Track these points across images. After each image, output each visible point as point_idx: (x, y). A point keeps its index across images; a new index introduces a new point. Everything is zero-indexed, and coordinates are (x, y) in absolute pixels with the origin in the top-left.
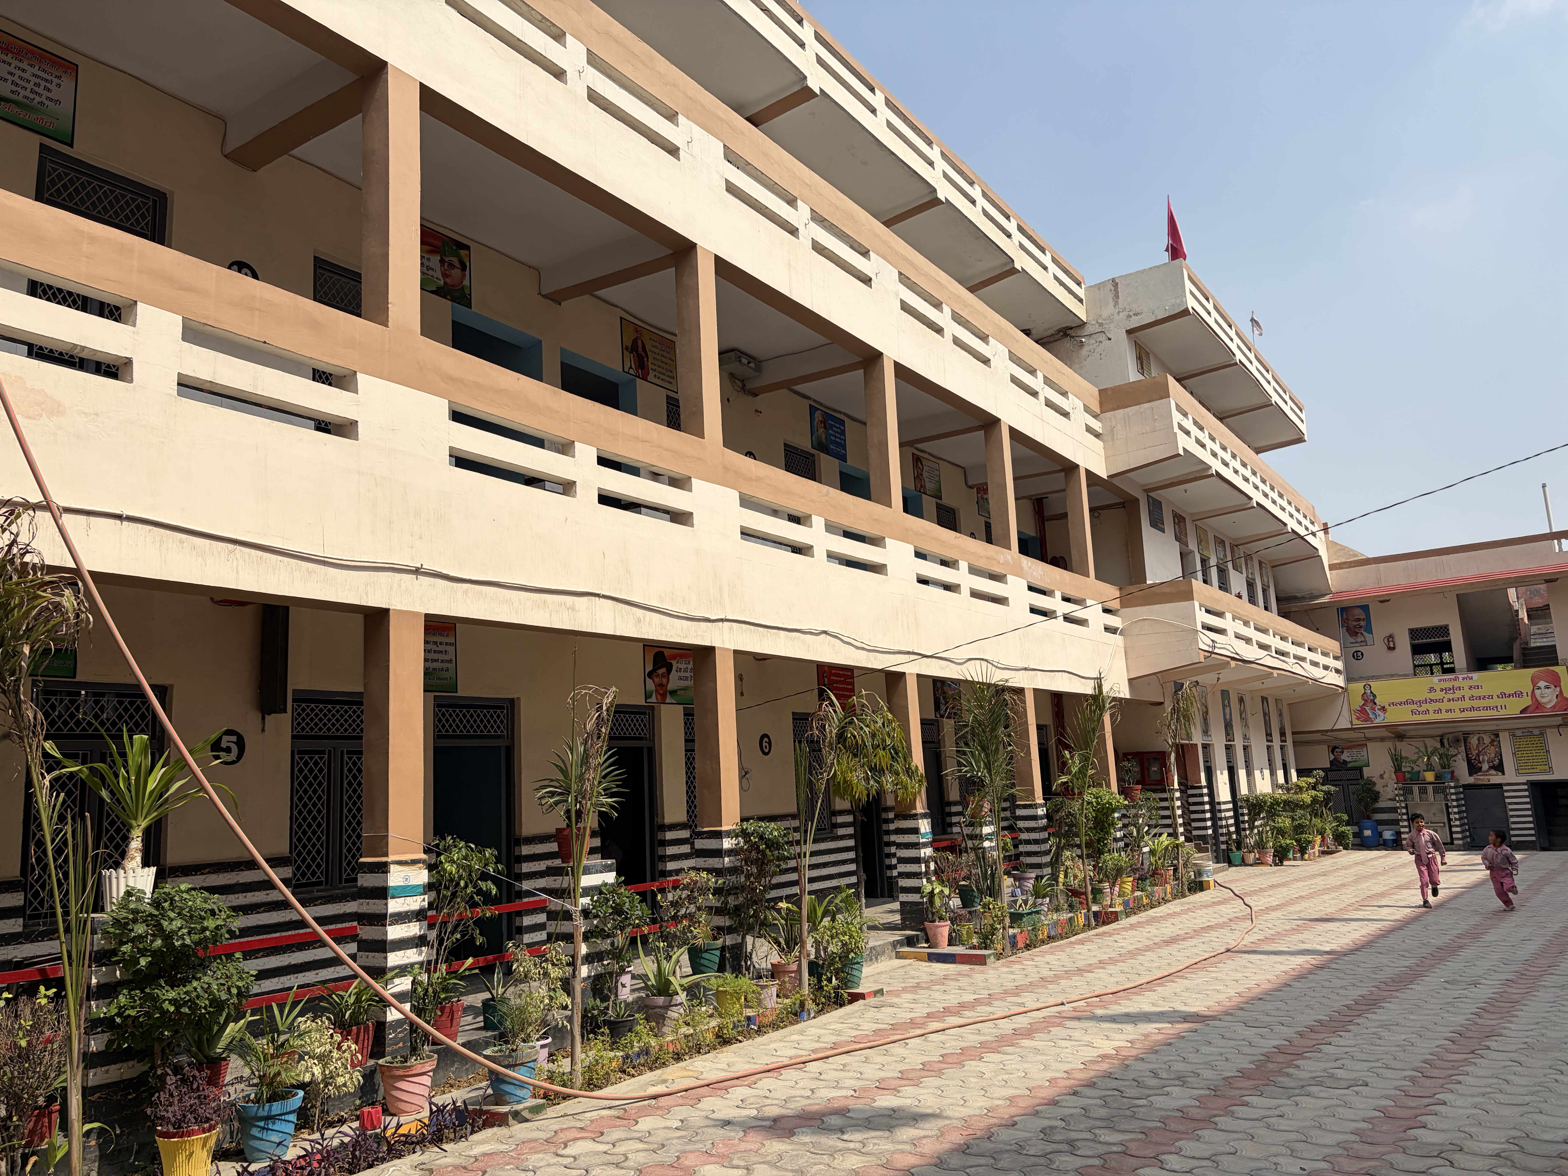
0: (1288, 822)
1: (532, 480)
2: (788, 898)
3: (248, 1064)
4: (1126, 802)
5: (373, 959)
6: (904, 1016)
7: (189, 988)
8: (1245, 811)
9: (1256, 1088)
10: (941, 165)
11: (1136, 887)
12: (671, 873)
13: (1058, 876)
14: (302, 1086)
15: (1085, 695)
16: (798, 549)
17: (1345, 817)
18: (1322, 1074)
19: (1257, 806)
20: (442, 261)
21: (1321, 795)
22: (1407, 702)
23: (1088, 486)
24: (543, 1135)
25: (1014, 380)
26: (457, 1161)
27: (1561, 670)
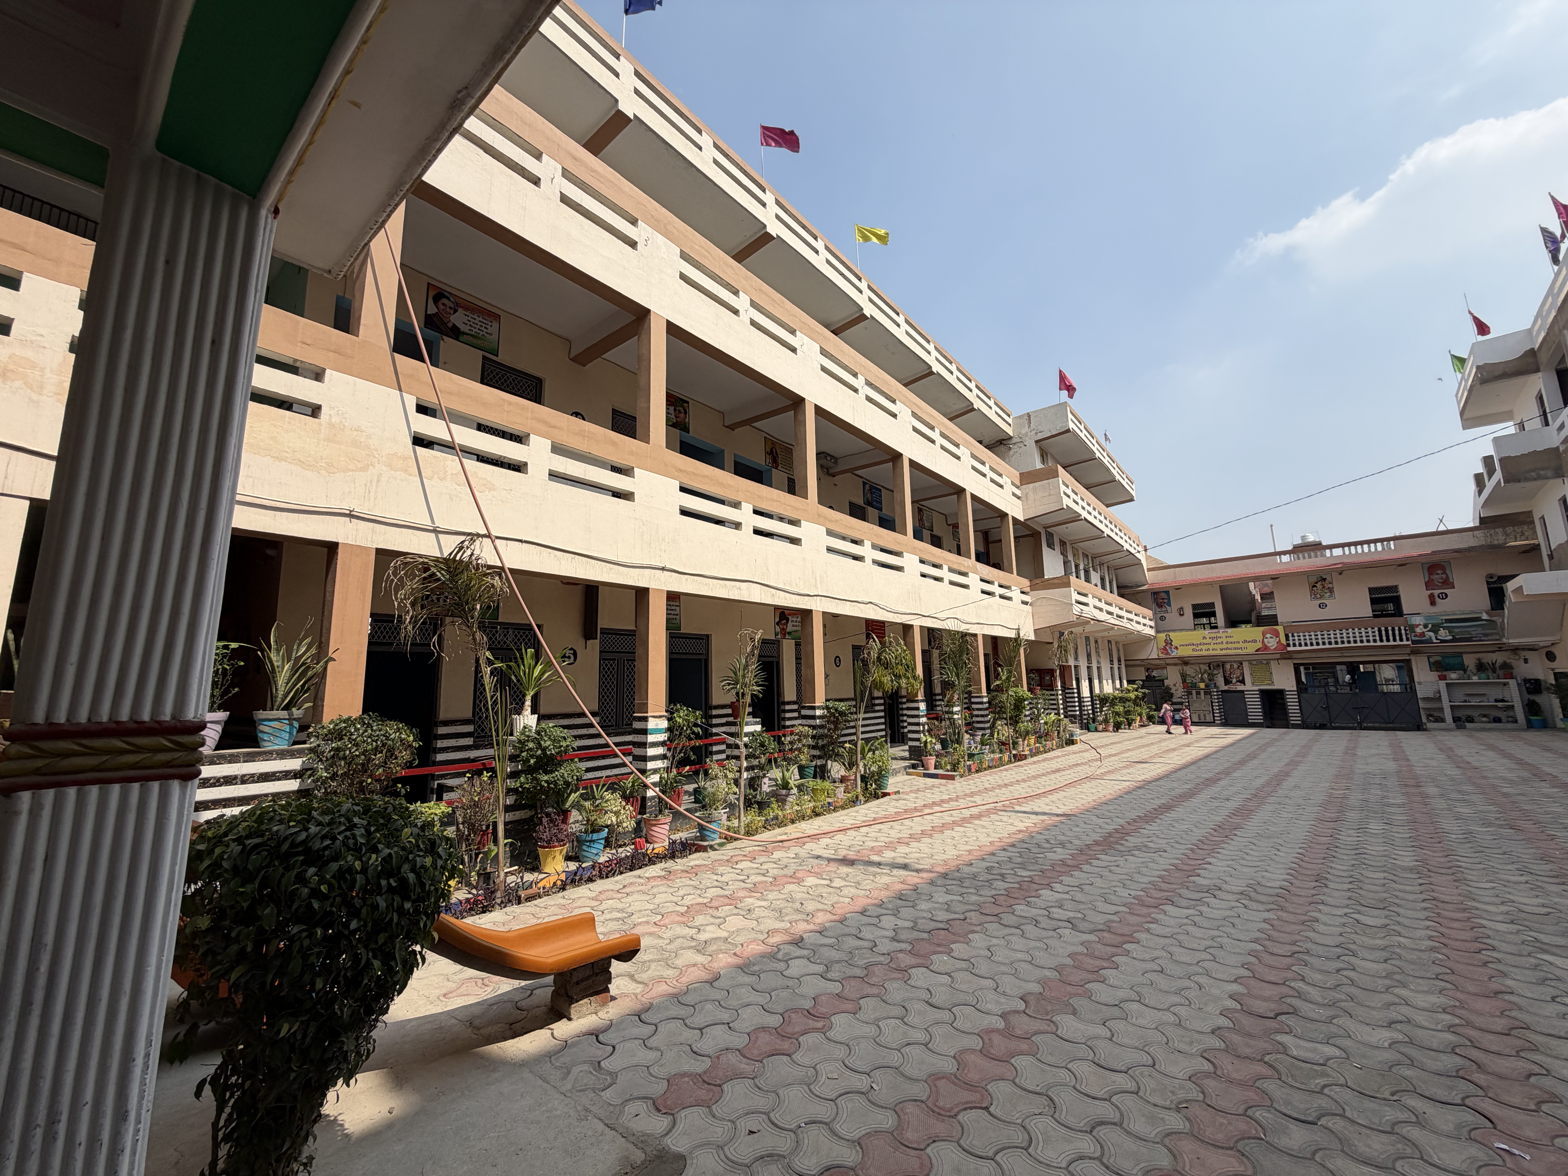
0: (1122, 709)
1: (719, 522)
2: (850, 742)
3: (581, 814)
4: (1032, 696)
5: (641, 765)
6: (911, 805)
7: (554, 775)
8: (1098, 702)
9: (1103, 850)
10: (934, 353)
11: (1037, 742)
12: (788, 727)
13: (994, 734)
14: (607, 826)
15: (1011, 638)
16: (856, 558)
17: (1154, 707)
18: (1140, 845)
19: (1104, 700)
20: (675, 410)
21: (1140, 694)
22: (1189, 645)
23: (1014, 525)
24: (725, 858)
25: (974, 468)
26: (683, 868)
27: (1280, 628)
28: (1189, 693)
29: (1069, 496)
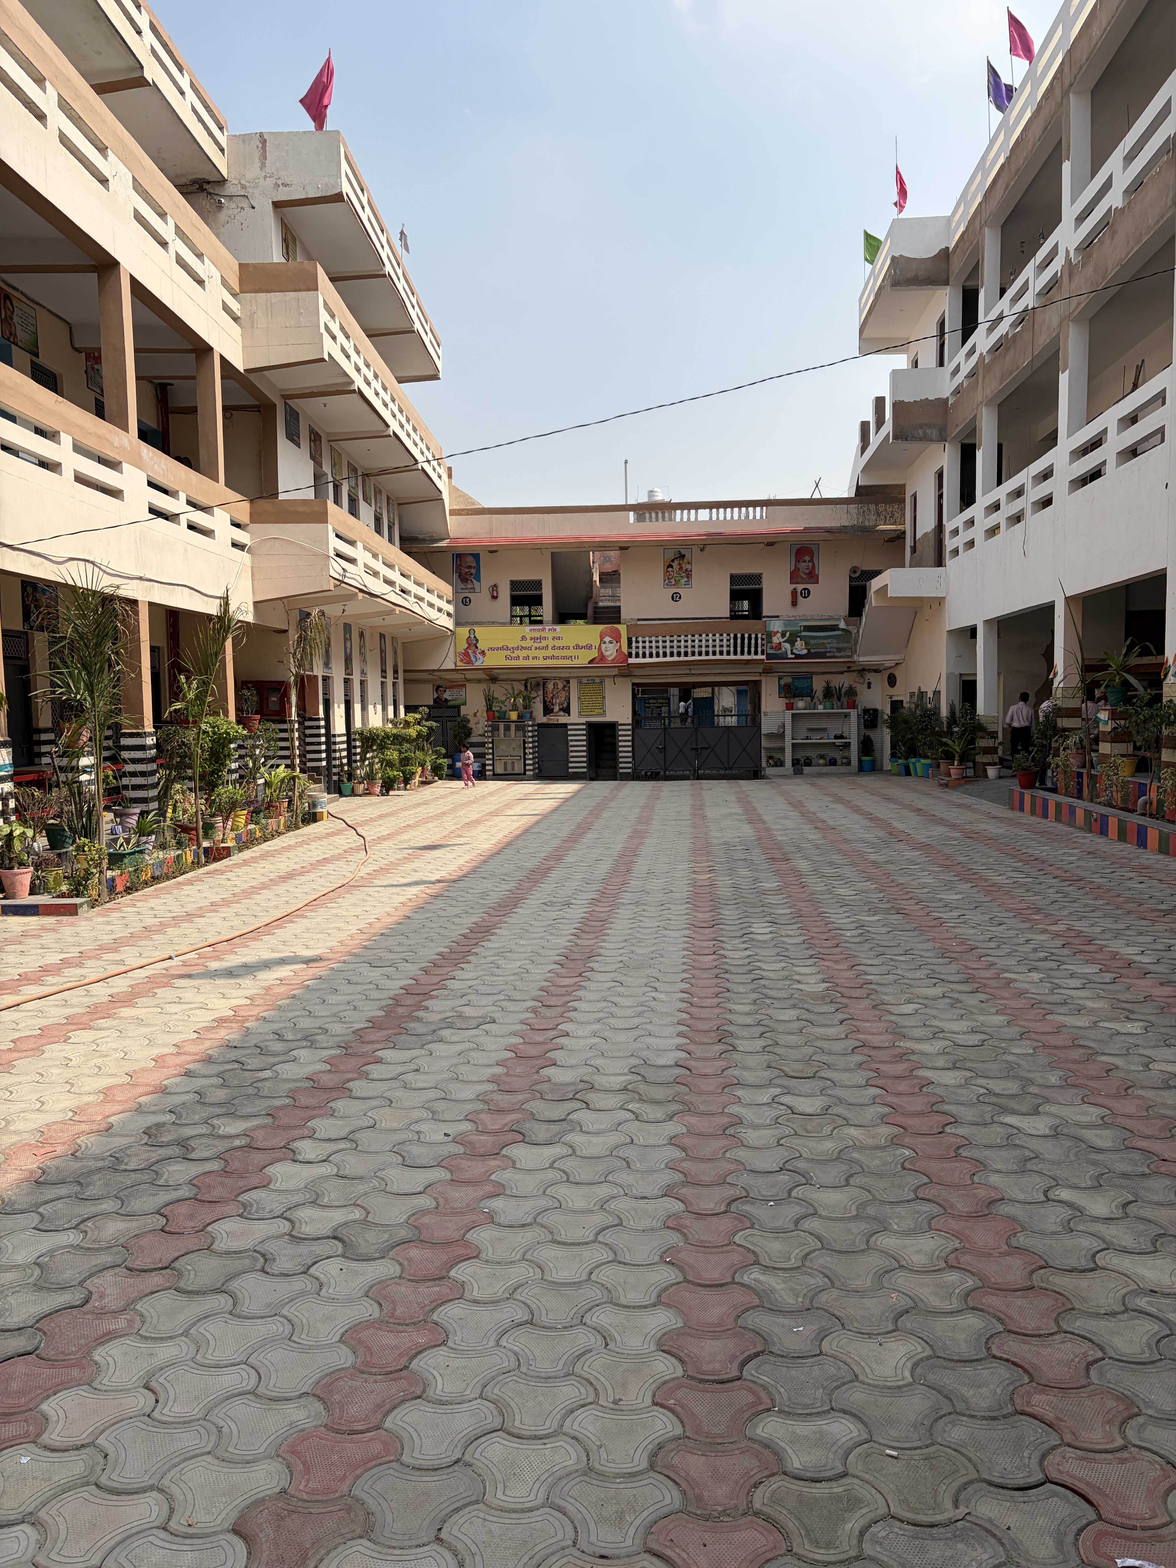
0: (395, 755)
4: (245, 732)
8: (358, 743)
9: (388, 1039)
11: (250, 820)
13: (166, 811)
15: (209, 615)
17: (443, 751)
18: (450, 1014)
19: (370, 740)
21: (424, 730)
22: (502, 648)
25: (139, 218)
27: (622, 628)
28: (495, 729)
29: (334, 338)
